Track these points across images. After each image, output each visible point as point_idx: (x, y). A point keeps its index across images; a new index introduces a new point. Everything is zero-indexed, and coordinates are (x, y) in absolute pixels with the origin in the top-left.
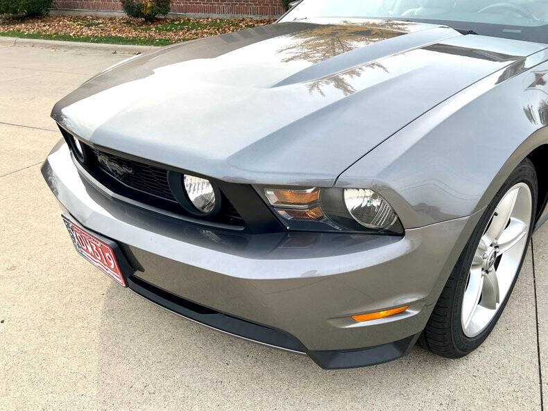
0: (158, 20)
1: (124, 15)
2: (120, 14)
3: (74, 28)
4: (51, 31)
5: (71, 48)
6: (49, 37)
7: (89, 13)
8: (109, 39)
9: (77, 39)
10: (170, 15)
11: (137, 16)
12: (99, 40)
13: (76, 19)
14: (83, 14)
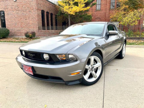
0: (33, 38)
1: (25, 37)
2: (24, 37)
3: (14, 40)
4: (8, 41)
5: (13, 44)
6: (8, 42)
7: (17, 37)
8: (22, 42)
9: (15, 42)
10: (35, 37)
11: (28, 37)
12: (20, 42)
13: (14, 38)
14: (15, 37)
